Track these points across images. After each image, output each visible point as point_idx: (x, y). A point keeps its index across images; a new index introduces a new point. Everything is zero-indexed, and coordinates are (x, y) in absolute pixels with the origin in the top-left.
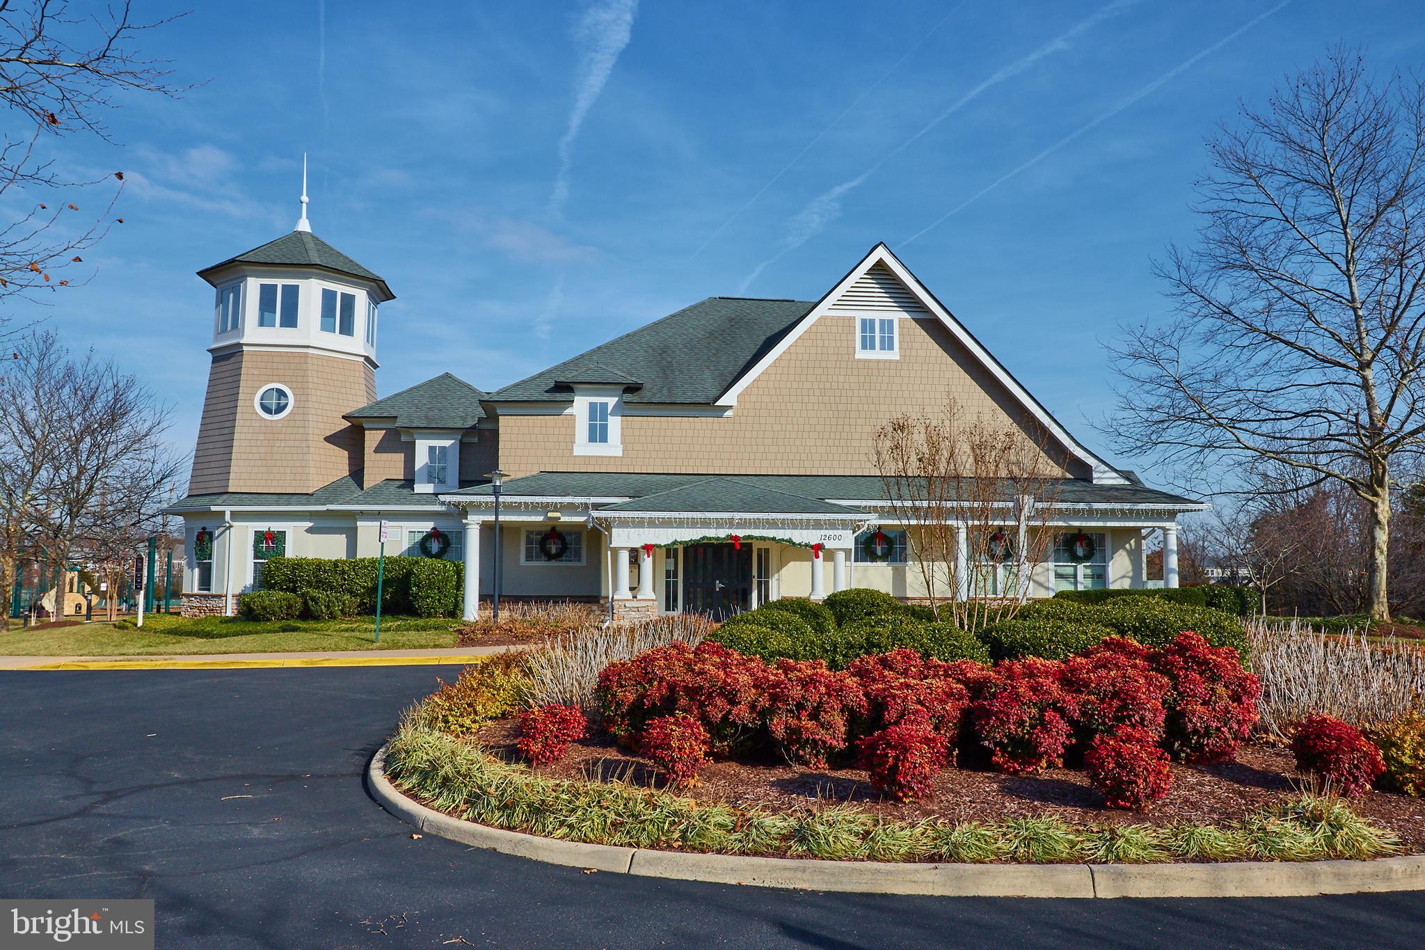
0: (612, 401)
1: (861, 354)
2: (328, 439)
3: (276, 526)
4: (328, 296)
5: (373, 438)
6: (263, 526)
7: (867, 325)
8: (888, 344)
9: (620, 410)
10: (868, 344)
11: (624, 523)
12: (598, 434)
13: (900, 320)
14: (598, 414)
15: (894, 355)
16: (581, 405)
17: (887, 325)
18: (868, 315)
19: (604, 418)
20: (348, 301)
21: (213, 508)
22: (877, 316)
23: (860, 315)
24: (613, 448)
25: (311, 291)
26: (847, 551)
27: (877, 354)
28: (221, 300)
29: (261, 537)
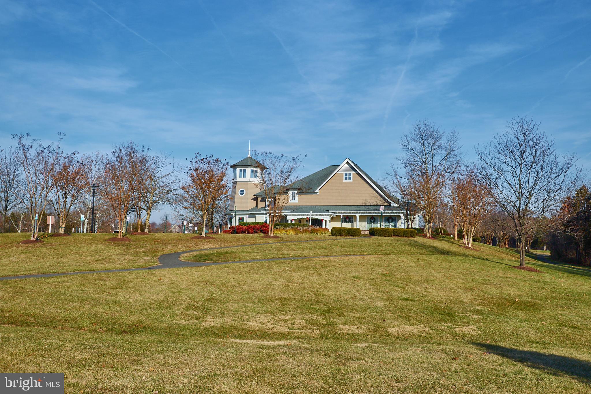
0: (296, 192)
1: (345, 181)
2: (252, 199)
3: (242, 216)
4: (252, 171)
5: (259, 199)
6: (240, 216)
7: (346, 175)
8: (350, 178)
9: (298, 193)
10: (346, 178)
11: (290, 215)
12: (294, 198)
13: (353, 173)
14: (294, 194)
15: (351, 181)
16: (290, 192)
17: (350, 174)
18: (346, 173)
19: (295, 195)
20: (256, 171)
21: (231, 213)
22: (348, 173)
23: (344, 173)
24: (296, 201)
25: (249, 170)
26: (329, 220)
27: (348, 181)
28: (234, 172)
29: (240, 219)
